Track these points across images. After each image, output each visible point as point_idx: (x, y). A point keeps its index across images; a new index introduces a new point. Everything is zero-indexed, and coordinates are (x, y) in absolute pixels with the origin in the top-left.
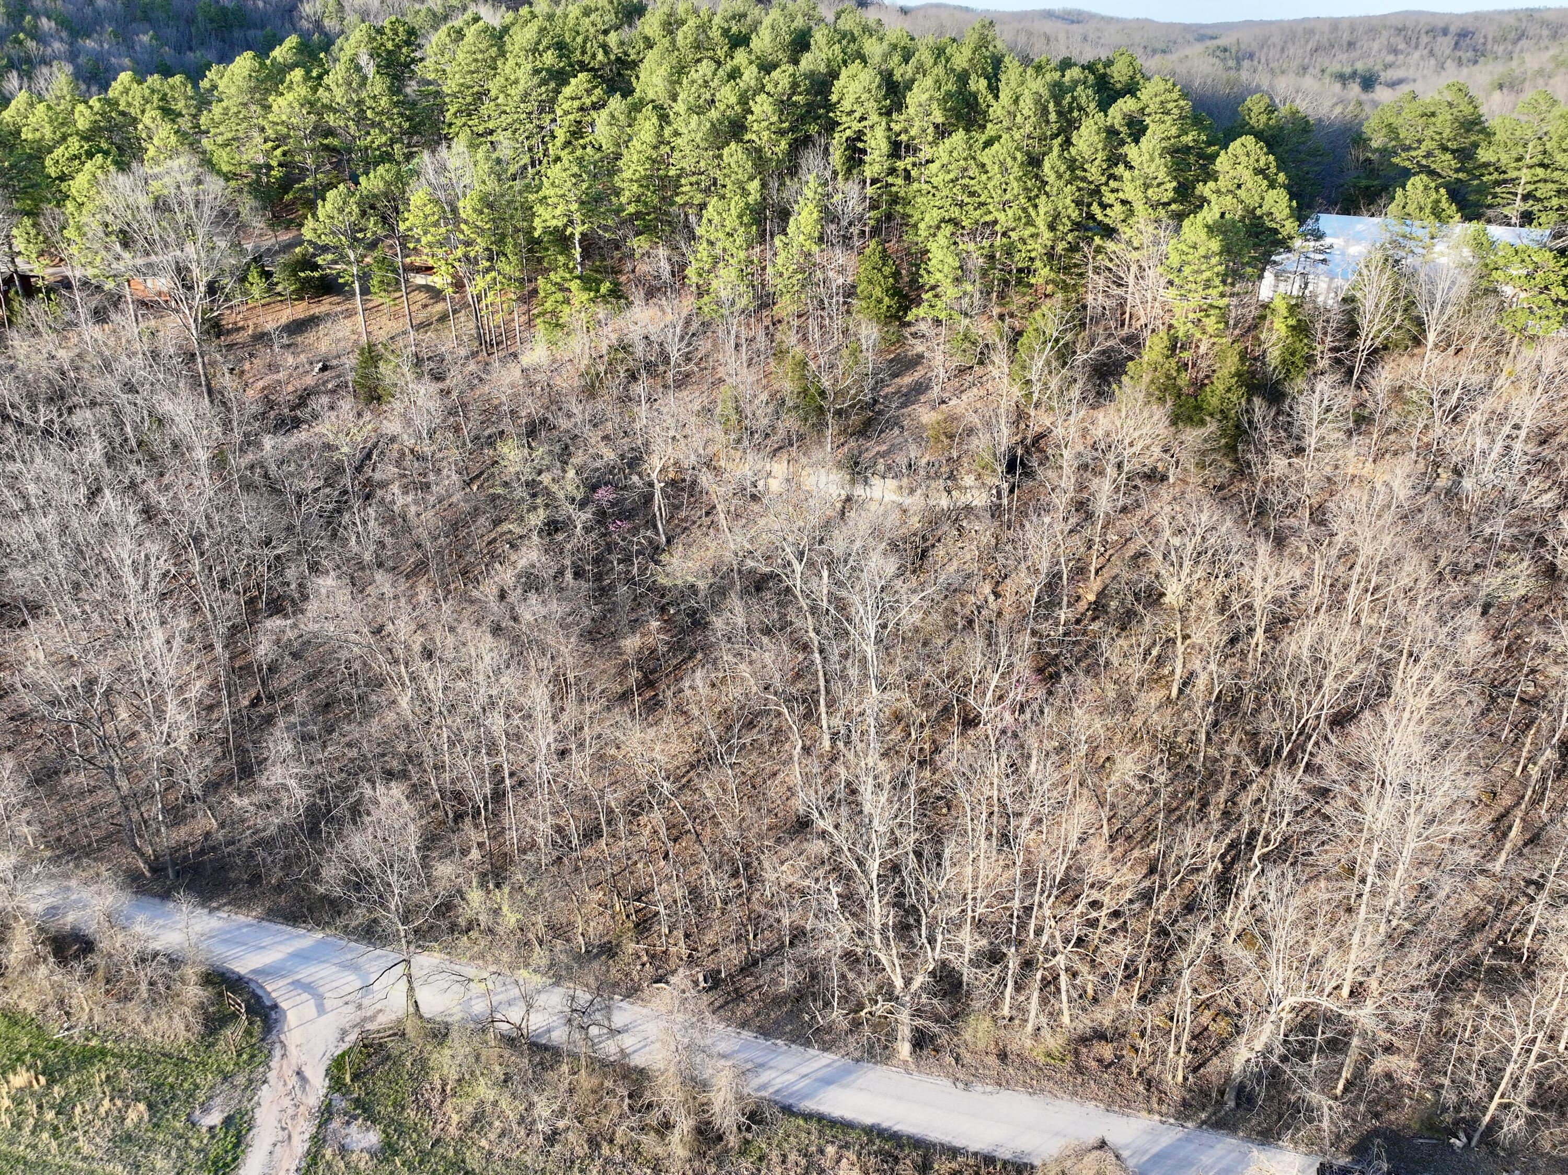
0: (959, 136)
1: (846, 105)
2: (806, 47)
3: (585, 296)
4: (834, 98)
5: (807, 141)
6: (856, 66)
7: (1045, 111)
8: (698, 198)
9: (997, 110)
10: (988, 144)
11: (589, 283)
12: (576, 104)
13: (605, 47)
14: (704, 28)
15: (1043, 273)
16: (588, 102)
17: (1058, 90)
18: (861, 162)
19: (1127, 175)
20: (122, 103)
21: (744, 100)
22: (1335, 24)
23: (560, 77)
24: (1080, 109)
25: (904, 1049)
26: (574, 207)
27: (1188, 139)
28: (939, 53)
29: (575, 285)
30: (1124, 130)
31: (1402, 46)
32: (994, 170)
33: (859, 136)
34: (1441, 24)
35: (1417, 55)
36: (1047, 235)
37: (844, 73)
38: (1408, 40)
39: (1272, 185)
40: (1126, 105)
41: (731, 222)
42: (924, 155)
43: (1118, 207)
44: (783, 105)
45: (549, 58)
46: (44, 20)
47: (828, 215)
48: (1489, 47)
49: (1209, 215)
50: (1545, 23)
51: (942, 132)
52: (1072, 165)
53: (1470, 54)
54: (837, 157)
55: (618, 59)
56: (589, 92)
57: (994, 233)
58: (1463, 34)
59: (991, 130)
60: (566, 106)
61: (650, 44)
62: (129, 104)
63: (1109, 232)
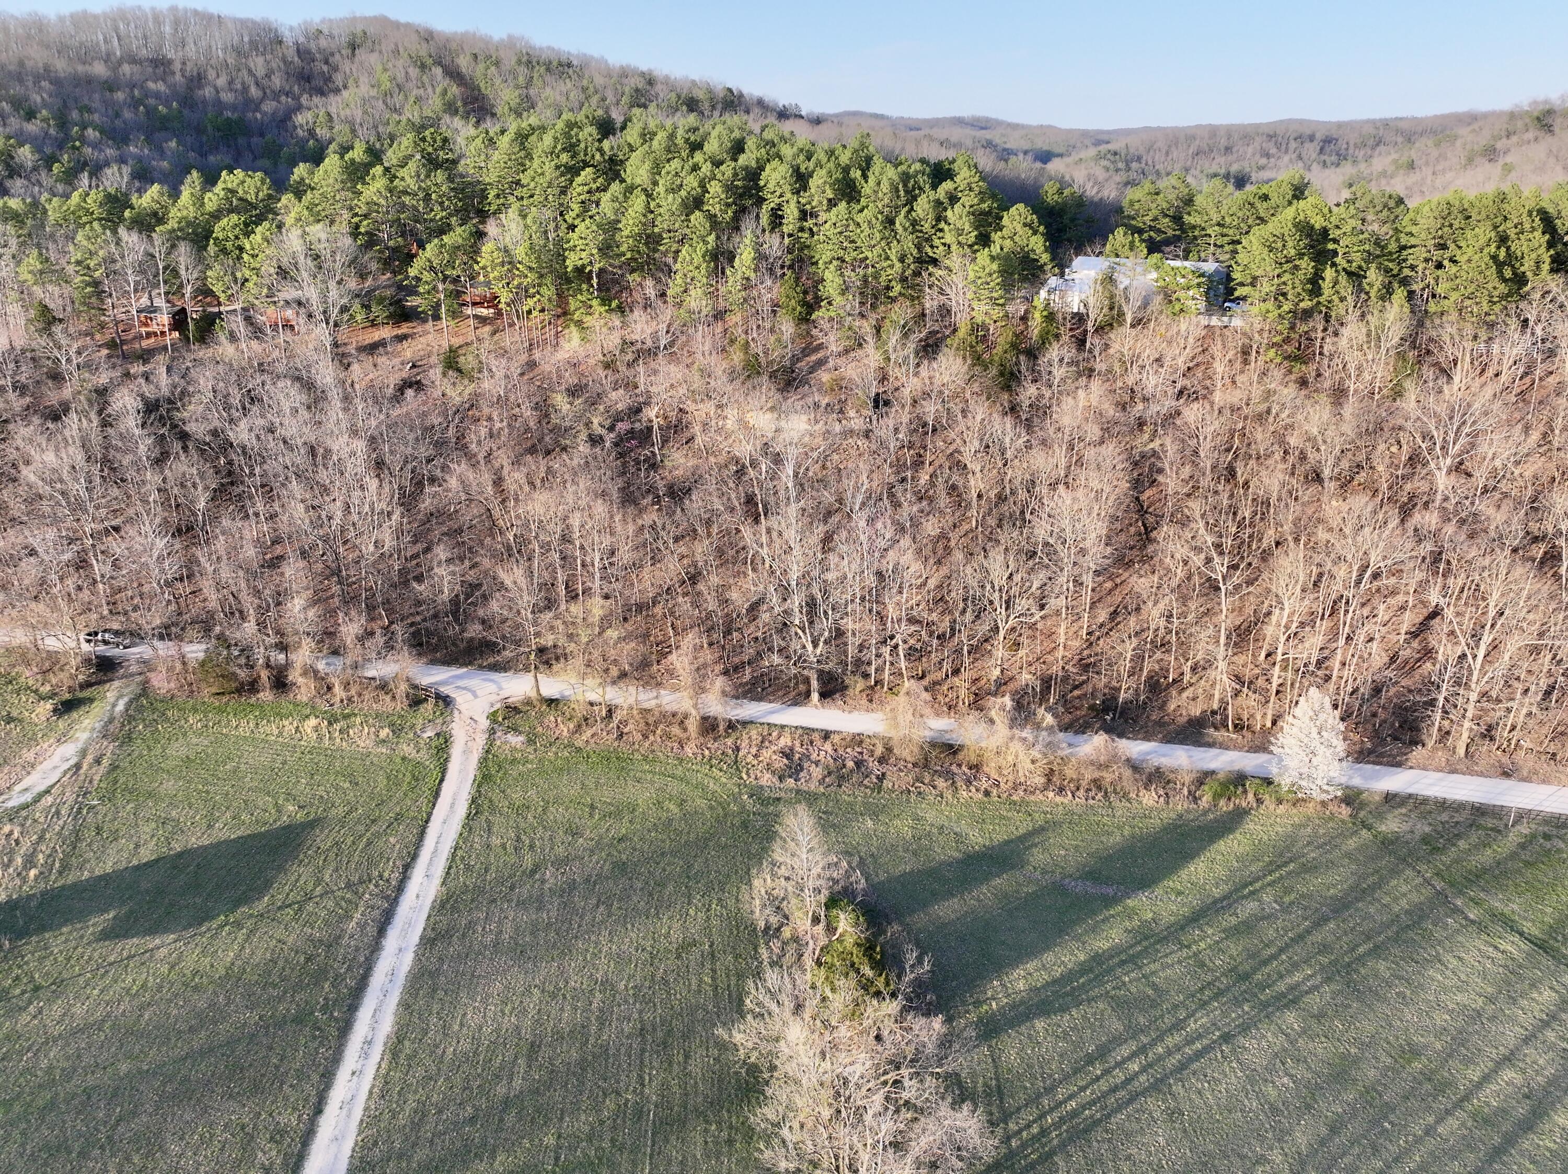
0: (843, 205)
1: (771, 186)
2: (742, 150)
3: (603, 309)
4: (762, 183)
5: (743, 210)
6: (775, 163)
7: (897, 190)
8: (675, 247)
9: (867, 189)
10: (861, 211)
11: (605, 301)
12: (586, 188)
13: (600, 150)
14: (672, 136)
15: (897, 288)
16: (594, 186)
17: (906, 177)
18: (781, 224)
19: (946, 228)
20: (241, 192)
21: (703, 185)
22: (1213, 131)
23: (573, 171)
24: (920, 188)
25: (815, 696)
26: (595, 251)
27: (985, 206)
28: (831, 153)
29: (595, 303)
30: (946, 201)
31: (1273, 151)
32: (865, 226)
33: (780, 207)
34: (1308, 132)
35: (1286, 158)
36: (898, 265)
37: (768, 168)
38: (1278, 146)
39: (1035, 232)
40: (947, 185)
41: (698, 259)
42: (821, 220)
43: (941, 248)
44: (729, 188)
45: (565, 158)
46: (90, 131)
47: (760, 257)
48: (1351, 151)
49: (995, 249)
50: (1399, 131)
51: (832, 204)
52: (914, 223)
53: (1334, 158)
54: (765, 220)
55: (611, 159)
56: (595, 180)
57: (867, 267)
58: (1328, 141)
59: (863, 201)
60: (579, 189)
61: (632, 149)
62: (246, 192)
63: (935, 262)
